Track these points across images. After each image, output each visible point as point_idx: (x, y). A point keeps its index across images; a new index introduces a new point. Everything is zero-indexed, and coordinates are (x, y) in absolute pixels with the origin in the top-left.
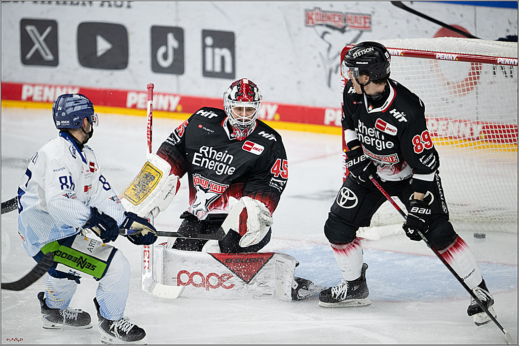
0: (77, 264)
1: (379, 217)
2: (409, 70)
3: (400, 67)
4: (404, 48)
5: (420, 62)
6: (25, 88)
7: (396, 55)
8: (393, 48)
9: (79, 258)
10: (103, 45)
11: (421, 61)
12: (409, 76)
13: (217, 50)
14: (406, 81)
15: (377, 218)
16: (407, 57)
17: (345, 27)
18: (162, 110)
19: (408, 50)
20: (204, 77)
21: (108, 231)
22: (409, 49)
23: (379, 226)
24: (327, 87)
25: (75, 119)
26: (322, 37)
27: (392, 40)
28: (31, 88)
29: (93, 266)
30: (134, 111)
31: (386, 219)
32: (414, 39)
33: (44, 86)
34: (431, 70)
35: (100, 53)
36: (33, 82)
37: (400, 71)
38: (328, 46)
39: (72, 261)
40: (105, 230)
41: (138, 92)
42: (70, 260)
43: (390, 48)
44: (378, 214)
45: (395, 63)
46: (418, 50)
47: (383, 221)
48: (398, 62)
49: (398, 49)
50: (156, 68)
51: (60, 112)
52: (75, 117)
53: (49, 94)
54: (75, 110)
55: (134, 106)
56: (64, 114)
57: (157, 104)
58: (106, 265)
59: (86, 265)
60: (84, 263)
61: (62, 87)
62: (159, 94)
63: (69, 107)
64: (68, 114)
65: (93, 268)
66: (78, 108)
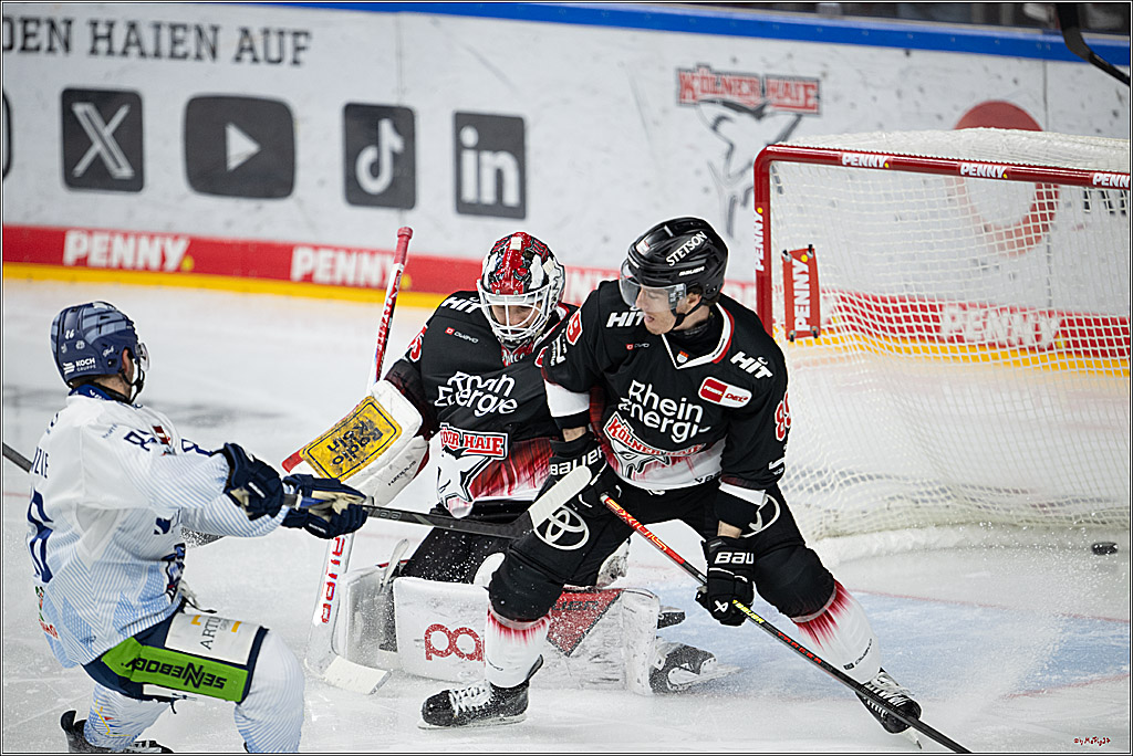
0: (184, 681)
1: (837, 517)
2: (902, 199)
3: (882, 192)
4: (891, 153)
5: (925, 182)
6: (71, 239)
7: (873, 167)
8: (867, 153)
9: (186, 667)
10: (240, 147)
11: (928, 179)
12: (901, 211)
13: (487, 157)
14: (895, 222)
15: (833, 518)
16: (898, 172)
17: (763, 107)
18: (368, 286)
19: (898, 155)
20: (458, 215)
21: (268, 499)
22: (902, 153)
25: (107, 352)
26: (714, 128)
28: (84, 239)
29: (219, 679)
30: (307, 288)
31: (852, 521)
32: (913, 132)
33: (113, 233)
34: (950, 200)
35: (233, 163)
36: (89, 225)
37: (883, 202)
38: (726, 147)
39: (173, 675)
40: (263, 495)
41: (316, 248)
42: (167, 673)
43: (862, 152)
44: (835, 511)
45: (873, 185)
46: (921, 157)
47: (846, 525)
48: (879, 182)
49: (878, 153)
50: (355, 194)
51: (72, 343)
52: (106, 347)
53: (123, 251)
54: (102, 334)
55: (308, 278)
56: (80, 345)
57: (357, 273)
58: (246, 672)
59: (204, 680)
60: (197, 676)
61: (152, 237)
62: (360, 251)
63: (90, 329)
64: (90, 342)
65: (220, 683)
66: (108, 330)
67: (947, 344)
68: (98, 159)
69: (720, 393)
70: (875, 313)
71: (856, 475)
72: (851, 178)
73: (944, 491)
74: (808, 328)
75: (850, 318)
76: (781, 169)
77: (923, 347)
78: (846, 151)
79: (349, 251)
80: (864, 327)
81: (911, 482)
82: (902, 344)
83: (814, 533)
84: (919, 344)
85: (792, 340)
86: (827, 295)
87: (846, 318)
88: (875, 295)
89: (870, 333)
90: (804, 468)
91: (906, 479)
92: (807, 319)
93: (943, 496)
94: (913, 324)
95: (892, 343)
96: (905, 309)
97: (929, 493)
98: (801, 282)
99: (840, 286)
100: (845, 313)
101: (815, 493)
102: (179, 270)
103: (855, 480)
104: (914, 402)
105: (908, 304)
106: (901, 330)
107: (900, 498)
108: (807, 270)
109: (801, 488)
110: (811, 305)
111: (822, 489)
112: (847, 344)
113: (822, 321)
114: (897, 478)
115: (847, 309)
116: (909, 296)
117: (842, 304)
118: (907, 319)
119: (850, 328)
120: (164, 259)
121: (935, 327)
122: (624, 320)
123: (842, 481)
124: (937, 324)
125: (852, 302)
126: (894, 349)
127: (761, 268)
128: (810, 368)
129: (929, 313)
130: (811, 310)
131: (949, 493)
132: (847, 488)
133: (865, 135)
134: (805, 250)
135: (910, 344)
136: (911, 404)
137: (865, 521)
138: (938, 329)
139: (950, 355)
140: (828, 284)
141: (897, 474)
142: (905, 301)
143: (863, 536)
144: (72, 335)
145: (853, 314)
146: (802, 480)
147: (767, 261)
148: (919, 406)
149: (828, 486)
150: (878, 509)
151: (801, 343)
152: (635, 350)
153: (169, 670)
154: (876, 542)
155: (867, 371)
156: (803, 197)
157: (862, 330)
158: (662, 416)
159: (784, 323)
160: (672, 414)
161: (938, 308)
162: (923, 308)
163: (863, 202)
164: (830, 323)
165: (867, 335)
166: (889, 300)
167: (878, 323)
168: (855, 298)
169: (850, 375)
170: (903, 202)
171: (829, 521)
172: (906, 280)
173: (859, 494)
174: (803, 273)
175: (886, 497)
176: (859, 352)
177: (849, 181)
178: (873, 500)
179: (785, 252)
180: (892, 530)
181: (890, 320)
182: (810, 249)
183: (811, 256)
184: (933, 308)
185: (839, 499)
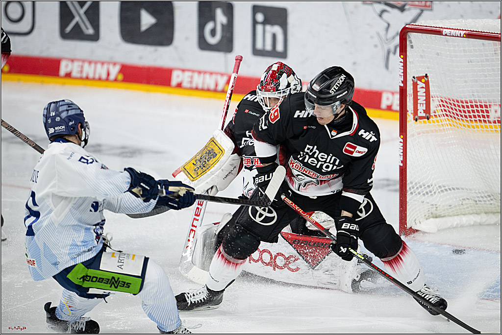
0: (110, 285)
1: (437, 208)
2: (472, 52)
3: (462, 49)
4: (467, 29)
5: (483, 44)
6: (63, 64)
7: (458, 36)
8: (455, 29)
10: (147, 20)
11: (485, 43)
12: (471, 58)
13: (268, 28)
14: (468, 64)
15: (435, 208)
16: (470, 39)
17: (404, 5)
18: (208, 90)
19: (470, 31)
20: (254, 56)
21: (151, 190)
22: (472, 30)
23: (436, 217)
24: (384, 69)
25: (71, 123)
26: (380, 16)
27: (454, 20)
28: (70, 64)
29: (128, 283)
30: (179, 90)
31: (444, 210)
32: (478, 19)
33: (84, 61)
34: (495, 53)
35: (144, 27)
36: (72, 57)
37: (463, 54)
38: (386, 25)
39: (104, 283)
40: (149, 188)
41: (183, 71)
42: (101, 282)
43: (452, 29)
44: (436, 205)
45: (457, 45)
46: (481, 32)
47: (441, 212)
48: (461, 44)
49: (460, 30)
50: (203, 45)
51: (53, 118)
52: (71, 121)
53: (89, 70)
54: (69, 114)
55: (179, 85)
56: (58, 119)
57: (203, 83)
58: (141, 279)
59: (120, 284)
60: (117, 282)
61: (103, 63)
62: (205, 73)
63: (63, 111)
64: (63, 118)
65: (128, 285)
66: (71, 113)
67: (493, 124)
68: (77, 24)
69: (353, 150)
70: (457, 108)
71: (447, 188)
72: (447, 41)
73: (489, 196)
74: (424, 115)
75: (445, 111)
76: (413, 37)
77: (480, 125)
78: (445, 28)
79: (200, 72)
80: (452, 115)
81: (473, 191)
82: (470, 124)
83: (425, 216)
84: (479, 124)
85: (416, 121)
86: (434, 98)
87: (443, 110)
88: (458, 99)
89: (455, 118)
90: (421, 184)
91: (471, 190)
92: (424, 110)
93: (489, 199)
94: (476, 114)
95: (466, 123)
96: (472, 106)
97: (482, 197)
98: (421, 92)
99: (441, 95)
100: (443, 108)
101: (426, 196)
102: (116, 80)
103: (446, 190)
104: (476, 152)
105: (474, 104)
106: (470, 117)
107: (468, 199)
108: (424, 87)
109: (419, 193)
110: (426, 104)
111: (430, 194)
112: (443, 123)
113: (431, 112)
114: (467, 189)
115: (444, 106)
116: (474, 100)
117: (441, 103)
118: (473, 111)
119: (445, 115)
120: (108, 74)
121: (487, 115)
122: (303, 114)
123: (439, 190)
124: (488, 114)
125: (446, 102)
126: (466, 126)
127: (402, 85)
128: (425, 135)
129: (484, 109)
130: (426, 105)
131: (492, 197)
132: (442, 194)
133: (454, 21)
134: (424, 76)
135: (474, 124)
136: (474, 153)
137: (450, 210)
138: (488, 116)
139: (494, 129)
140: (435, 94)
141: (467, 188)
142: (472, 103)
143: (450, 218)
144: (54, 114)
145: (446, 109)
146: (420, 189)
147: (405, 82)
148: (478, 155)
149: (433, 193)
150: (457, 204)
151: (421, 122)
152: (308, 129)
153: (102, 281)
154: (456, 221)
155: (453, 137)
156: (423, 51)
157: (451, 116)
158: (318, 161)
159: (413, 112)
160: (324, 160)
161: (488, 106)
162: (481, 106)
163: (452, 54)
164: (435, 112)
165: (453, 119)
166: (464, 102)
167: (459, 113)
168: (448, 101)
169: (444, 138)
170: (472, 54)
171: (432, 209)
172: (473, 92)
173: (448, 197)
174: (423, 87)
175: (461, 199)
176: (449, 127)
177: (446, 43)
178: (455, 200)
179: (414, 77)
180: (464, 215)
181: (464, 112)
182: (426, 76)
183: (426, 79)
184: (486, 106)
185: (438, 200)
